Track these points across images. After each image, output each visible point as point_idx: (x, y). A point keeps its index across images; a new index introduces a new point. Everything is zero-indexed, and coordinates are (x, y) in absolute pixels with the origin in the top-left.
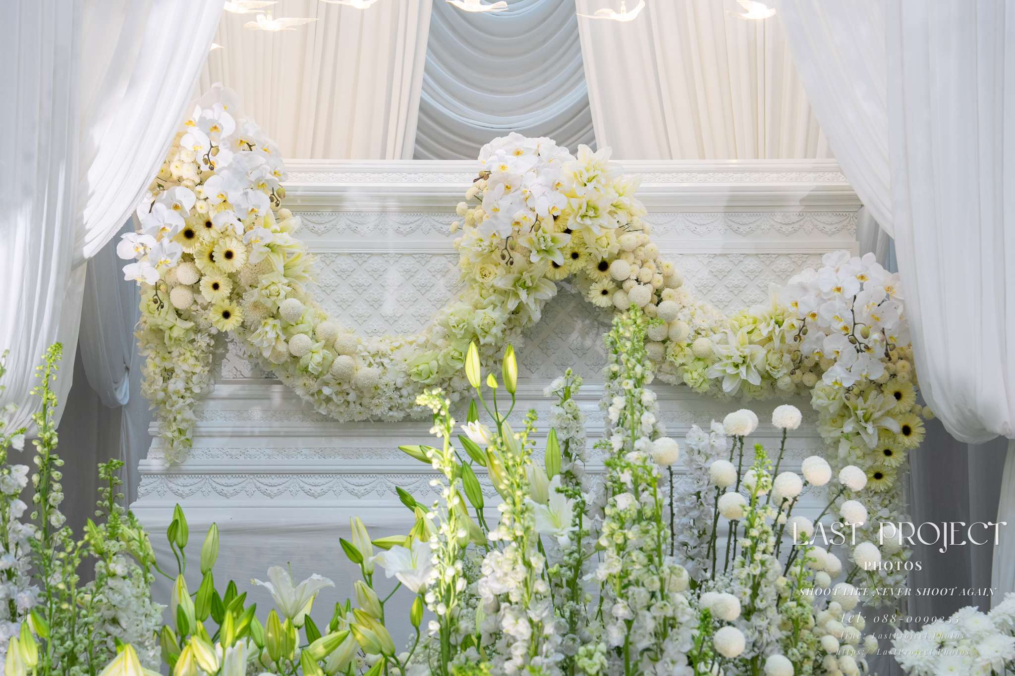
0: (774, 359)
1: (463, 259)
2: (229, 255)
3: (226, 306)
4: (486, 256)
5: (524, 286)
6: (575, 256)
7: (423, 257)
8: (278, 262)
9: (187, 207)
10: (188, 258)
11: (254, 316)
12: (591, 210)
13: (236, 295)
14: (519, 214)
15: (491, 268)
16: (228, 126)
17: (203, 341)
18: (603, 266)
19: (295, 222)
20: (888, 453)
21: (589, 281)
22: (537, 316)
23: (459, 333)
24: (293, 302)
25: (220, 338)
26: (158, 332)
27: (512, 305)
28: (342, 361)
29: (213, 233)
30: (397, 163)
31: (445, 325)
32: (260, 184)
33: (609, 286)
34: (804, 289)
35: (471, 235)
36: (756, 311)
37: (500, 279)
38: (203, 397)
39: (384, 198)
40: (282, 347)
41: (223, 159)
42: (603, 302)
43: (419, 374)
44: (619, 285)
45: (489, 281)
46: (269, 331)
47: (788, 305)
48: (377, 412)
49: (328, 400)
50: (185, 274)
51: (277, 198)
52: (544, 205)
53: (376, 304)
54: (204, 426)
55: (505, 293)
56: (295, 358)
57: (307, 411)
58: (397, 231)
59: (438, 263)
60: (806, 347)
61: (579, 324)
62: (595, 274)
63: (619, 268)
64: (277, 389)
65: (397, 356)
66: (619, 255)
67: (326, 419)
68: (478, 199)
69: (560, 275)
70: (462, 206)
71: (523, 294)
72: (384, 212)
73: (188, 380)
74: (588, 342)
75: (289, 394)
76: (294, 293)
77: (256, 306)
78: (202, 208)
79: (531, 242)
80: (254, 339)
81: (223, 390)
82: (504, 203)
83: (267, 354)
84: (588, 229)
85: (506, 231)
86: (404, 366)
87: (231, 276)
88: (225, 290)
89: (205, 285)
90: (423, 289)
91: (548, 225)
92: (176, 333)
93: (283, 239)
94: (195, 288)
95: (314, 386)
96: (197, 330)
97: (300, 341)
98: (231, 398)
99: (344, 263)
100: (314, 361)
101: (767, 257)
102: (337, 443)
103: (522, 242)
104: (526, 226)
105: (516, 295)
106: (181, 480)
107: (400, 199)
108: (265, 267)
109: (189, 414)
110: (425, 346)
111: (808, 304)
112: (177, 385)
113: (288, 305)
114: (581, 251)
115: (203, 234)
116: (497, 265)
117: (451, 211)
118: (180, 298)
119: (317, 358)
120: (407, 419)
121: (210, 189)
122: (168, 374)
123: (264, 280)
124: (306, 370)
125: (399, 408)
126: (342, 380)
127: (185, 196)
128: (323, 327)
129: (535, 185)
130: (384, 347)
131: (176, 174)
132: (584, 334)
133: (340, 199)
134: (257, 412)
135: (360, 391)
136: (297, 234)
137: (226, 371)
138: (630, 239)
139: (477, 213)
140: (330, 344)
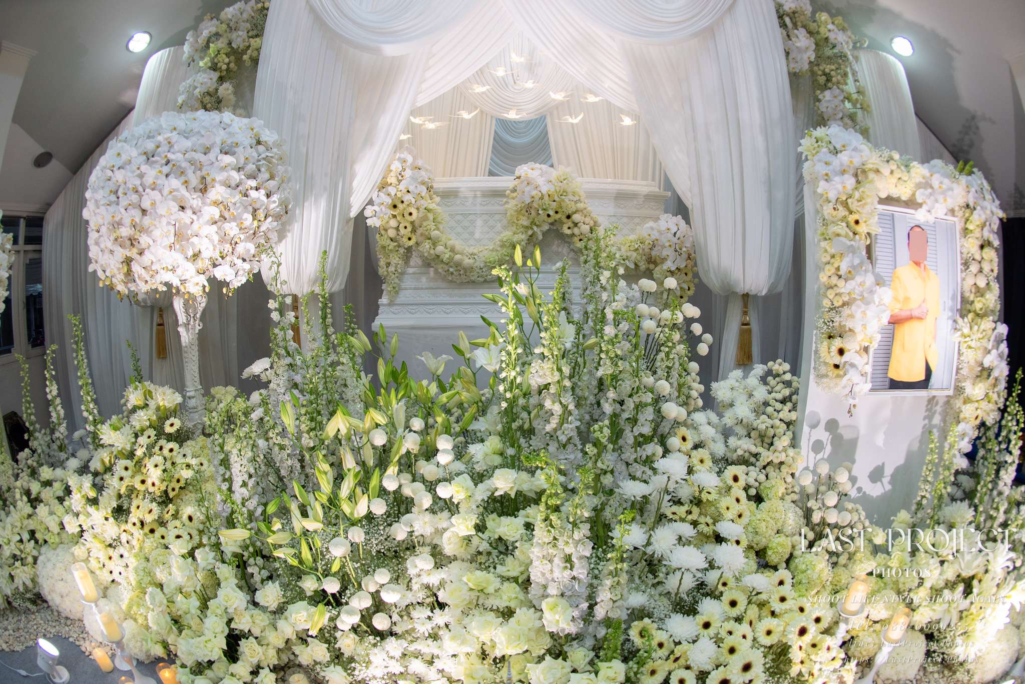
0: (639, 258)
1: (508, 214)
2: (411, 214)
3: (410, 235)
4: (519, 212)
5: (535, 224)
6: (557, 212)
7: (492, 214)
8: (431, 216)
9: (393, 194)
10: (394, 216)
11: (420, 239)
12: (564, 193)
13: (414, 231)
14: (534, 193)
15: (521, 217)
16: (410, 159)
17: (402, 250)
18: (569, 217)
19: (438, 199)
20: (681, 297)
21: (562, 223)
22: (541, 237)
23: (508, 244)
24: (437, 232)
25: (409, 249)
26: (384, 247)
27: (530, 232)
28: (458, 257)
29: (404, 205)
30: (482, 178)
31: (501, 241)
32: (423, 183)
33: (571, 225)
34: (652, 229)
35: (513, 203)
36: (632, 237)
37: (525, 221)
38: (402, 274)
39: (475, 191)
40: (432, 252)
41: (408, 173)
42: (569, 232)
43: (490, 262)
44: (576, 225)
45: (520, 222)
46: (427, 245)
47: (646, 235)
48: (473, 278)
49: (452, 273)
50: (393, 223)
51: (429, 189)
52: (545, 189)
53: (472, 234)
54: (403, 285)
55: (527, 227)
56: (438, 256)
57: (444, 279)
58: (481, 204)
59: (497, 217)
60: (653, 253)
61: (556, 242)
62: (565, 220)
63: (576, 217)
64: (432, 269)
65: (481, 255)
66: (575, 213)
67: (451, 281)
68: (514, 190)
69: (550, 220)
70: (508, 192)
71: (535, 228)
72: (475, 197)
73: (396, 267)
74: (560, 250)
75: (436, 272)
76: (438, 229)
77: (422, 235)
78: (399, 195)
79: (539, 205)
80: (420, 249)
81: (410, 270)
82: (527, 189)
83: (426, 255)
84: (563, 200)
85: (528, 200)
86: (484, 259)
87: (412, 223)
88: (409, 229)
89: (402, 226)
90: (492, 227)
91: (546, 198)
92: (390, 248)
93: (432, 206)
94: (397, 229)
95: (446, 268)
96: (399, 246)
97: (440, 249)
98: (414, 273)
99: (459, 217)
100: (446, 257)
101: (631, 218)
102: (456, 291)
103: (535, 205)
104: (537, 198)
105: (532, 229)
106: (395, 307)
107: (482, 191)
108: (425, 218)
109: (397, 281)
110: (492, 250)
111: (655, 235)
112: (391, 269)
113: (435, 233)
114: (559, 210)
115: (400, 206)
116: (524, 215)
117: (504, 196)
118: (392, 233)
119: (447, 256)
120: (485, 281)
121: (402, 187)
122: (388, 264)
123: (425, 224)
124: (442, 261)
125: (482, 276)
126: (458, 265)
127: (392, 190)
128: (450, 243)
129: (541, 181)
130: (475, 251)
131: (389, 181)
132: (558, 246)
133: (457, 192)
134: (424, 279)
135: (465, 270)
136: (438, 205)
137: (412, 263)
138: (580, 206)
139: (515, 194)
140: (452, 250)
